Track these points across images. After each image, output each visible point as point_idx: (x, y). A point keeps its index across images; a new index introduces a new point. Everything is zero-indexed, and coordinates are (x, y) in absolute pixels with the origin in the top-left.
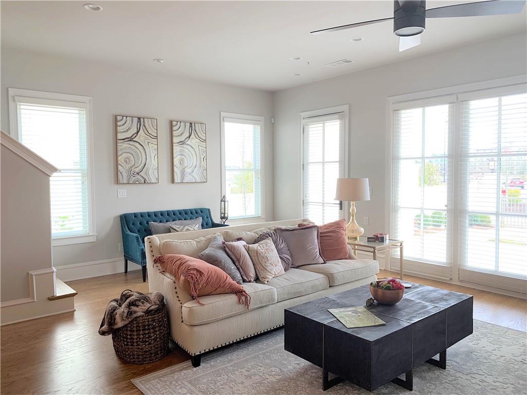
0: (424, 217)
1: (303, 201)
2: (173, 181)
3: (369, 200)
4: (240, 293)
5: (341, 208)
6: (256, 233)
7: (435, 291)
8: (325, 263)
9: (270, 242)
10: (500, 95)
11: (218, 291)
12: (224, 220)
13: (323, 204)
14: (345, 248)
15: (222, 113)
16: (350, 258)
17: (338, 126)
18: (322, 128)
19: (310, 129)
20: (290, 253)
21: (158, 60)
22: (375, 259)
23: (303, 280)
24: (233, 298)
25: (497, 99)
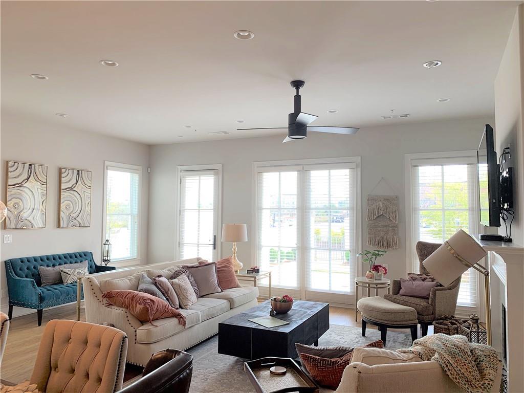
0: (281, 253)
1: (179, 243)
2: (59, 226)
3: (247, 240)
4: (178, 316)
5: (215, 248)
6: (169, 270)
7: (306, 303)
8: (222, 291)
9: (184, 276)
10: (330, 169)
11: (164, 316)
12: (106, 262)
13: (198, 245)
14: (235, 279)
15: (106, 162)
16: (238, 286)
17: (213, 180)
18: (198, 180)
19: (187, 181)
20: (197, 285)
21: (62, 115)
22: (255, 286)
23: (214, 305)
24: (174, 321)
25: (328, 171)
